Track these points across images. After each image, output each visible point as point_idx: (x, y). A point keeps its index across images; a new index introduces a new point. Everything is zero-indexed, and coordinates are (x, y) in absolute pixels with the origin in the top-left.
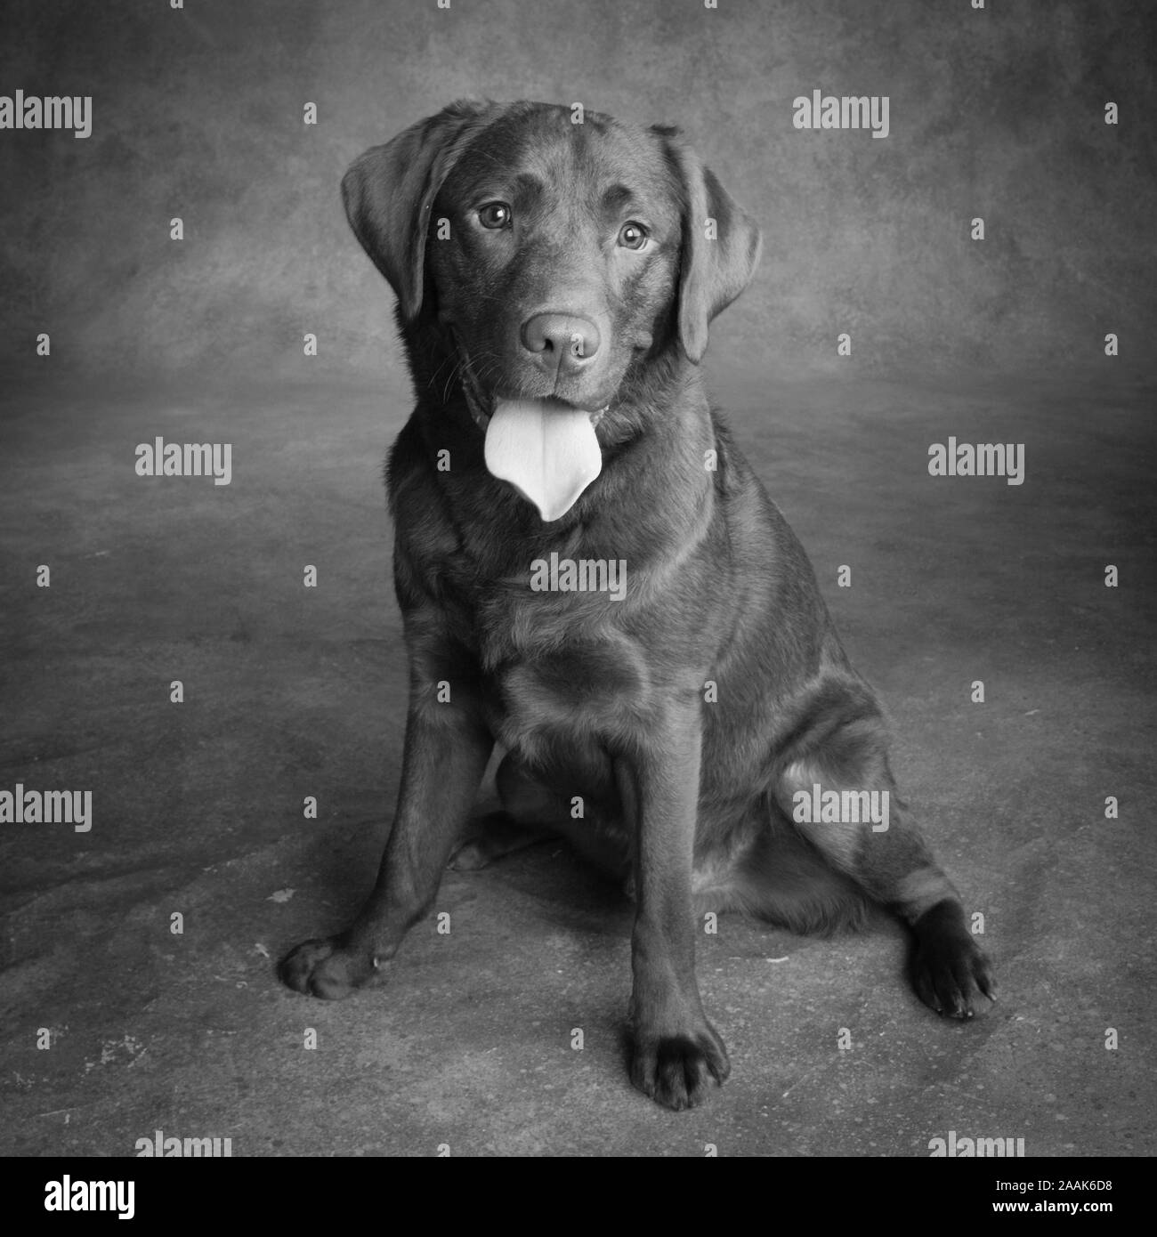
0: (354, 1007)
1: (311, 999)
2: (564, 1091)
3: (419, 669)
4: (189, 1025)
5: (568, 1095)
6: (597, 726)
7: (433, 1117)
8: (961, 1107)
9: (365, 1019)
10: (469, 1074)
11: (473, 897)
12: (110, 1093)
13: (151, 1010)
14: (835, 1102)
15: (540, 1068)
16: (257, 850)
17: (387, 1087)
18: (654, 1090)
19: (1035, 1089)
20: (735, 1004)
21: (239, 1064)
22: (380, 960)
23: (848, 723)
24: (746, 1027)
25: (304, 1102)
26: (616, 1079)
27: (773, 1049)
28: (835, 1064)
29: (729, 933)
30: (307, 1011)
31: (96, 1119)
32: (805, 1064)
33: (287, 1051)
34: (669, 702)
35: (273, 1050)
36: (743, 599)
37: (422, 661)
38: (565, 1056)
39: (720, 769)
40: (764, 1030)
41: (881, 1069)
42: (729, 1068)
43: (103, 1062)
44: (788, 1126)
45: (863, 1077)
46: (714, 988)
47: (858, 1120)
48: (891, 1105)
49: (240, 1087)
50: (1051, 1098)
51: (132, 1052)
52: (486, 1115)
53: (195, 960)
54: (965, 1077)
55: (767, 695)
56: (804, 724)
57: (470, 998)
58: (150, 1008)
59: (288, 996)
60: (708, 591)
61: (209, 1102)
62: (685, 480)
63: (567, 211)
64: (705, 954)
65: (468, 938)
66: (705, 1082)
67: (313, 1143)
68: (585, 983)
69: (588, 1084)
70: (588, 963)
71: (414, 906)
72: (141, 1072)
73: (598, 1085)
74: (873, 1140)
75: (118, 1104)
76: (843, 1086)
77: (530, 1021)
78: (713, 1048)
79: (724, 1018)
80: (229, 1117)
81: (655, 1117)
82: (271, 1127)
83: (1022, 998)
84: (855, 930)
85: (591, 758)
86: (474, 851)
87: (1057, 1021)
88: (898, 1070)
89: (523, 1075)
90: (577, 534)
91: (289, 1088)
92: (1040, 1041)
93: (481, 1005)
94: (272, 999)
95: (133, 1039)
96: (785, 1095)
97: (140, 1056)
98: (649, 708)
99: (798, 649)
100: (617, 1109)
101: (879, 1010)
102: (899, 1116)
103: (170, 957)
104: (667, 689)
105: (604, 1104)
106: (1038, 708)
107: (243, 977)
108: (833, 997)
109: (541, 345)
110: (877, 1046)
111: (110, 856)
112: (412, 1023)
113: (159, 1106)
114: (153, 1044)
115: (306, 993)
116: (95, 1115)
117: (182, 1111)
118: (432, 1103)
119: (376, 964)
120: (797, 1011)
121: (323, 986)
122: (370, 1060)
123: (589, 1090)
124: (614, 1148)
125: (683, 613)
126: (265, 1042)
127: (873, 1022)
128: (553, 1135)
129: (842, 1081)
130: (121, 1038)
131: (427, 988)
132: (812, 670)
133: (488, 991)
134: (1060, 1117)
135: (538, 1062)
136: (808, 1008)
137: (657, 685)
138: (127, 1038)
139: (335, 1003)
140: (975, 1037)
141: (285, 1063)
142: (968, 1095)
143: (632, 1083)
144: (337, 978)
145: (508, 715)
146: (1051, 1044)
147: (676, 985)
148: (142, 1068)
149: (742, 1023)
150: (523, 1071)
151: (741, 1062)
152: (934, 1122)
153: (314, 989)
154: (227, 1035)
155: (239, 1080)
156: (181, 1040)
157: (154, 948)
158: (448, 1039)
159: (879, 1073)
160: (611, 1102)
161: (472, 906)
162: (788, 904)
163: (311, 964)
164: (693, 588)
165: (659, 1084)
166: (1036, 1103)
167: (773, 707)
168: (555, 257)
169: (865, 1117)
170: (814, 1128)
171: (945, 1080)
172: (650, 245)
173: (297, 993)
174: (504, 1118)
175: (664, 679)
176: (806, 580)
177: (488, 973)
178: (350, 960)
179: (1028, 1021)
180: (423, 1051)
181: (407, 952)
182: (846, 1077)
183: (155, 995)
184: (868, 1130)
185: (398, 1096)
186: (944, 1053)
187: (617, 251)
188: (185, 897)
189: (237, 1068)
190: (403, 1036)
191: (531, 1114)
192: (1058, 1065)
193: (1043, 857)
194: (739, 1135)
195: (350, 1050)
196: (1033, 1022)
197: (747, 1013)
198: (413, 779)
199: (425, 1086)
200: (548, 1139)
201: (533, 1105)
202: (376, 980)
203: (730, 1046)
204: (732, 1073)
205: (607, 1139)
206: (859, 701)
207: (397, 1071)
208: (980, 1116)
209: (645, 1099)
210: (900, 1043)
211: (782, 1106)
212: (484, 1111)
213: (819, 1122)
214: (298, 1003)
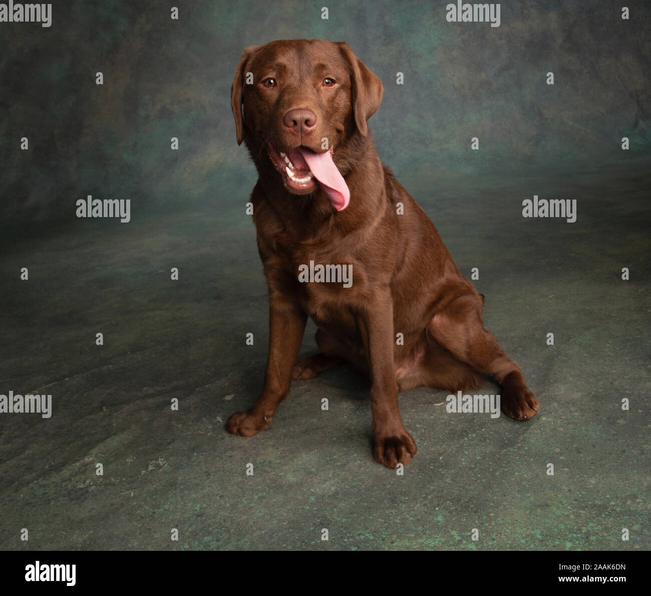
0: (257, 439)
1: (239, 437)
2: (345, 465)
3: (272, 286)
4: (187, 452)
5: (347, 466)
6: (347, 301)
7: (288, 480)
8: (518, 457)
9: (262, 443)
10: (305, 461)
11: (309, 391)
12: (151, 482)
13: (171, 447)
14: (463, 459)
15: (335, 457)
16: (219, 380)
17: (269, 470)
18: (383, 461)
19: (551, 447)
20: (420, 424)
21: (207, 466)
22: (267, 417)
23: (459, 297)
24: (425, 433)
25: (234, 479)
26: (368, 458)
27: (436, 440)
28: (463, 444)
29: (418, 395)
30: (237, 442)
31: (144, 493)
32: (450, 445)
33: (227, 459)
34: (377, 289)
35: (222, 459)
36: (406, 244)
37: (272, 282)
38: (346, 451)
39: (406, 319)
40: (432, 433)
41: (483, 444)
42: (416, 449)
43: (149, 470)
44: (442, 471)
45: (475, 448)
46: (411, 418)
47: (473, 466)
48: (487, 459)
49: (207, 475)
50: (558, 450)
51: (162, 465)
52: (311, 478)
53: (190, 426)
54: (519, 445)
55: (423, 285)
56: (440, 297)
57: (307, 431)
58: (170, 447)
59: (230, 437)
60: (389, 240)
61: (193, 482)
62: (372, 190)
63: (298, 75)
64: (408, 405)
65: (307, 407)
66: (405, 455)
67: (237, 495)
68: (356, 420)
69: (355, 461)
70: (358, 413)
71: (280, 392)
72: (165, 472)
73: (360, 461)
74: (479, 474)
75: (154, 486)
76: (466, 453)
77: (332, 438)
78: (408, 440)
79: (415, 430)
80: (201, 488)
81: (384, 472)
82: (219, 490)
83: (545, 410)
84: (473, 388)
85: (347, 317)
86: (309, 370)
87: (561, 419)
88: (490, 444)
89: (328, 460)
90: (332, 217)
91: (227, 474)
92: (553, 427)
93: (311, 434)
94: (222, 438)
95: (162, 460)
96: (441, 458)
97: (165, 466)
98: (368, 292)
99: (434, 265)
100: (368, 470)
101: (482, 420)
102: (490, 463)
103: (180, 426)
104: (375, 283)
105: (362, 469)
106: (553, 294)
107: (211, 431)
108: (463, 417)
109: (292, 124)
110: (481, 435)
111: (157, 388)
112: (282, 443)
113: (172, 486)
114: (171, 461)
115: (237, 435)
116: (144, 492)
117: (182, 487)
118: (288, 474)
119: (266, 419)
120: (447, 424)
121: (243, 431)
122: (262, 459)
123: (356, 464)
124: (366, 486)
125: (379, 248)
126: (218, 456)
127: (480, 426)
128: (340, 484)
129: (466, 450)
130: (157, 459)
131: (289, 428)
132: (441, 273)
133: (314, 427)
134: (562, 458)
135: (335, 454)
136: (452, 422)
137: (371, 281)
138: (160, 459)
139: (249, 438)
140: (524, 428)
141: (226, 464)
142: (521, 452)
143: (375, 459)
144: (249, 426)
145: (310, 300)
146: (558, 428)
147: (391, 415)
148: (165, 471)
149: (423, 431)
150: (328, 458)
151: (422, 446)
152: (506, 464)
153: (240, 433)
154: (202, 455)
155: (207, 472)
156: (183, 458)
157: (174, 423)
158: (296, 448)
159: (482, 446)
160: (365, 468)
161: (309, 394)
162: (444, 379)
163: (238, 422)
164: (382, 238)
165: (385, 458)
166: (551, 453)
167: (425, 289)
168: (295, 91)
169: (476, 465)
170: (453, 471)
171: (510, 446)
172: (336, 85)
173: (233, 435)
174: (319, 478)
175: (374, 279)
176: (434, 235)
177: (315, 420)
178: (254, 418)
179: (548, 420)
180: (286, 454)
181: (280, 415)
182: (467, 449)
183: (173, 441)
184: (477, 470)
185: (274, 473)
186: (511, 436)
187: (322, 88)
188: (188, 401)
189: (206, 467)
190: (277, 449)
191: (330, 476)
192: (561, 437)
193: (555, 353)
194: (420, 477)
195: (254, 456)
196: (550, 420)
197: (425, 427)
198: (274, 336)
199: (286, 468)
200: (338, 485)
201: (331, 472)
202: (266, 426)
203: (418, 441)
204: (418, 452)
205: (363, 483)
206: (463, 288)
207: (274, 463)
208: (526, 460)
209: (380, 465)
210: (491, 433)
211: (439, 463)
212: (311, 476)
213: (455, 468)
214: (233, 439)
